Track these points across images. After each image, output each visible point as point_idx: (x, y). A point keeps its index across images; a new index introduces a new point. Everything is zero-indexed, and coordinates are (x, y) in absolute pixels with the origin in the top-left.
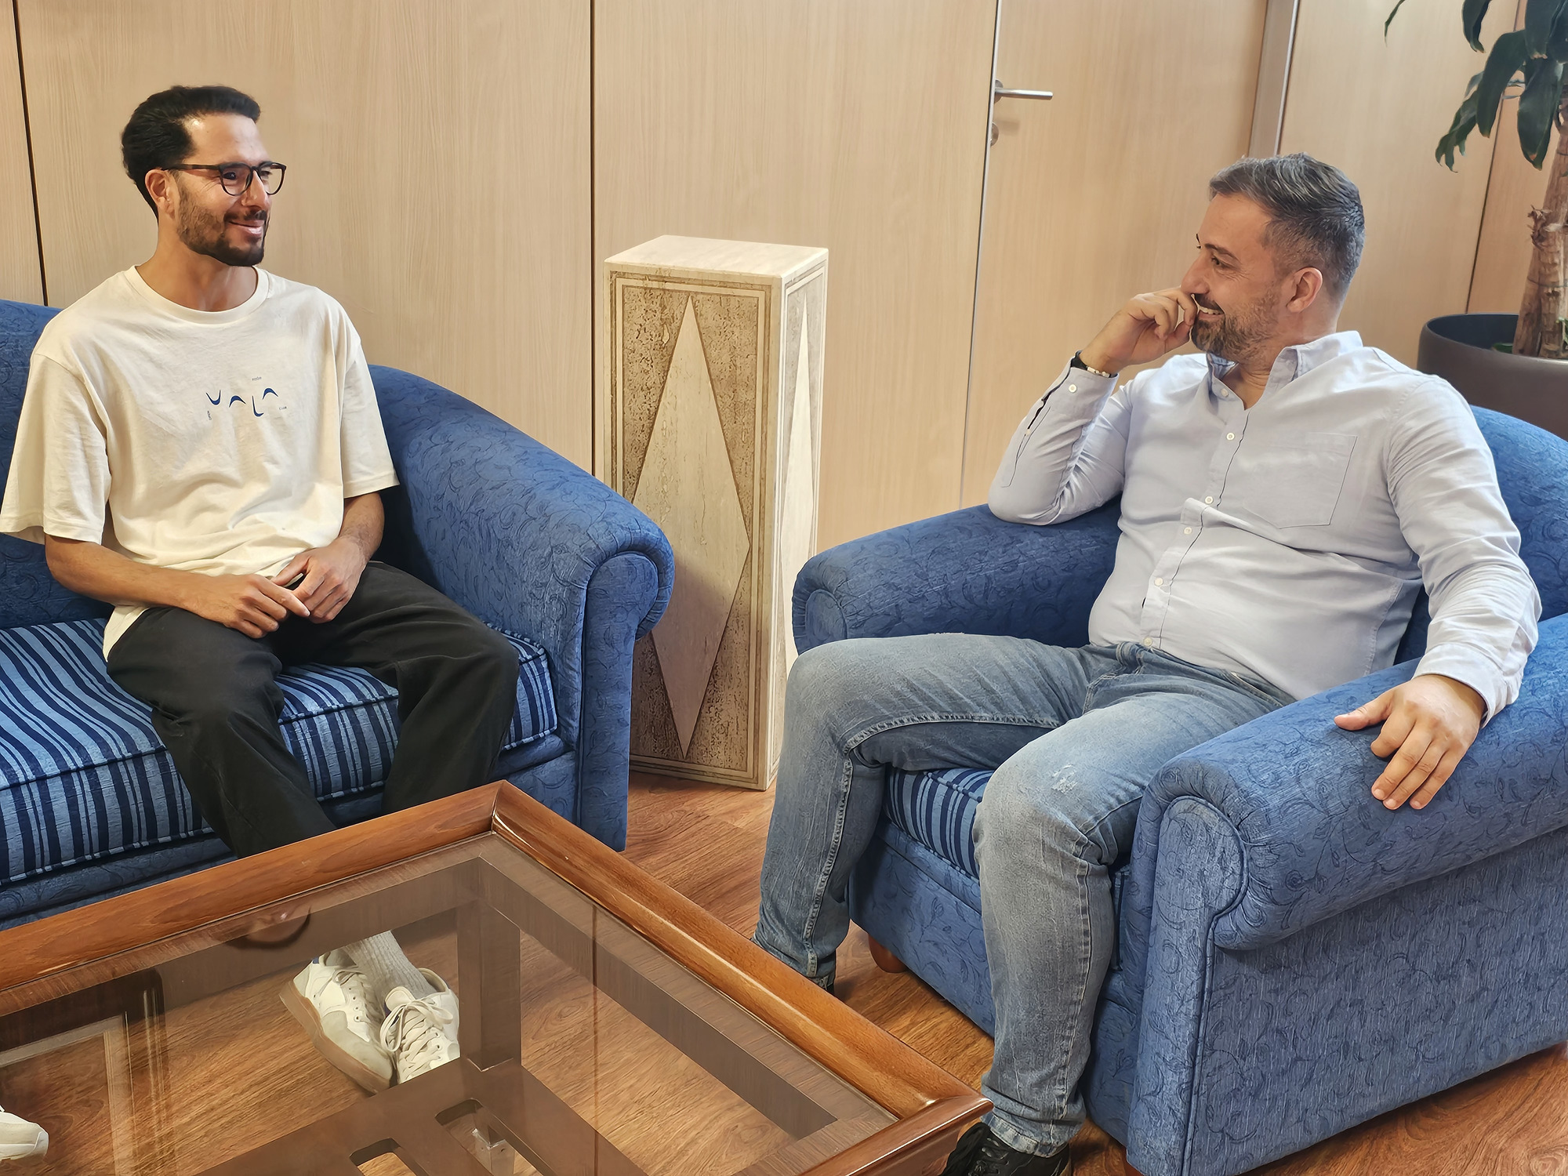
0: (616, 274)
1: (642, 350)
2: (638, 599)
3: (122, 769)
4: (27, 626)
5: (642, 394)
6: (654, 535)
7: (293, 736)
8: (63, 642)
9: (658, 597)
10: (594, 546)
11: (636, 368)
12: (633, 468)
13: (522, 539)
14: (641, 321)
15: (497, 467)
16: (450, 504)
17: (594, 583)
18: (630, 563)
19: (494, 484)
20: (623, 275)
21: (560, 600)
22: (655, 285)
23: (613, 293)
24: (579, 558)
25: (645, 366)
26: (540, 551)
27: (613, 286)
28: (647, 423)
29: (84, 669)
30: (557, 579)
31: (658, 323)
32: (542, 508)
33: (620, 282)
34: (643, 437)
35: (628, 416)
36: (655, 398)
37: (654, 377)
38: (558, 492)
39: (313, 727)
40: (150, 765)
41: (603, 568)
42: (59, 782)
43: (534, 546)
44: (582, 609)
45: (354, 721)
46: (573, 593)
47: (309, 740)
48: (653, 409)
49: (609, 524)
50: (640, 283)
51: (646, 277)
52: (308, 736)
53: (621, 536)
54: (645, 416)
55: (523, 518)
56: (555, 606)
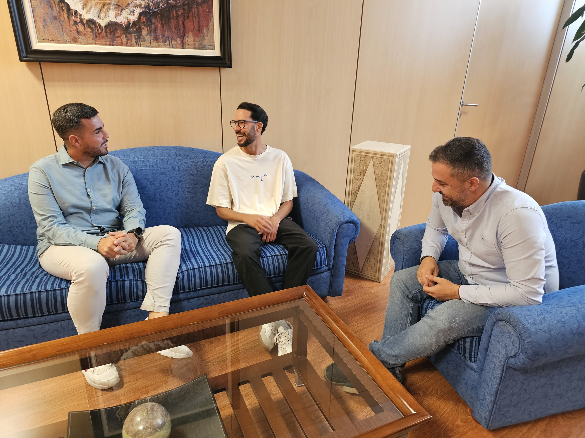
0: (354, 151)
1: (358, 170)
2: (350, 235)
3: (223, 266)
4: (211, 226)
5: (357, 181)
6: (355, 219)
7: (263, 261)
8: (218, 231)
9: (355, 235)
10: (339, 221)
11: (356, 175)
12: (353, 199)
13: (322, 217)
14: (359, 163)
15: (319, 198)
16: (307, 206)
17: (339, 230)
18: (348, 226)
19: (317, 202)
20: (355, 151)
21: (330, 233)
22: (363, 154)
23: (352, 156)
24: (335, 224)
25: (358, 174)
26: (326, 221)
27: (353, 154)
28: (358, 188)
29: (221, 239)
30: (330, 228)
31: (363, 164)
32: (328, 210)
33: (354, 153)
34: (356, 192)
35: (353, 186)
36: (360, 182)
37: (361, 177)
38: (332, 206)
39: (268, 259)
40: (230, 265)
41: (341, 227)
42: (209, 268)
43: (325, 219)
44: (335, 237)
45: (278, 259)
46: (333, 232)
47: (267, 263)
48: (360, 185)
49: (344, 215)
50: (360, 154)
51: (361, 152)
52: (267, 261)
53: (347, 219)
54: (358, 187)
55: (323, 212)
56: (329, 235)
